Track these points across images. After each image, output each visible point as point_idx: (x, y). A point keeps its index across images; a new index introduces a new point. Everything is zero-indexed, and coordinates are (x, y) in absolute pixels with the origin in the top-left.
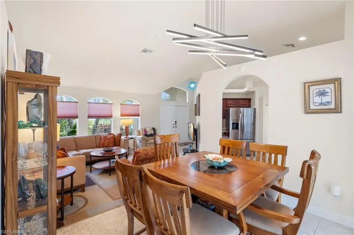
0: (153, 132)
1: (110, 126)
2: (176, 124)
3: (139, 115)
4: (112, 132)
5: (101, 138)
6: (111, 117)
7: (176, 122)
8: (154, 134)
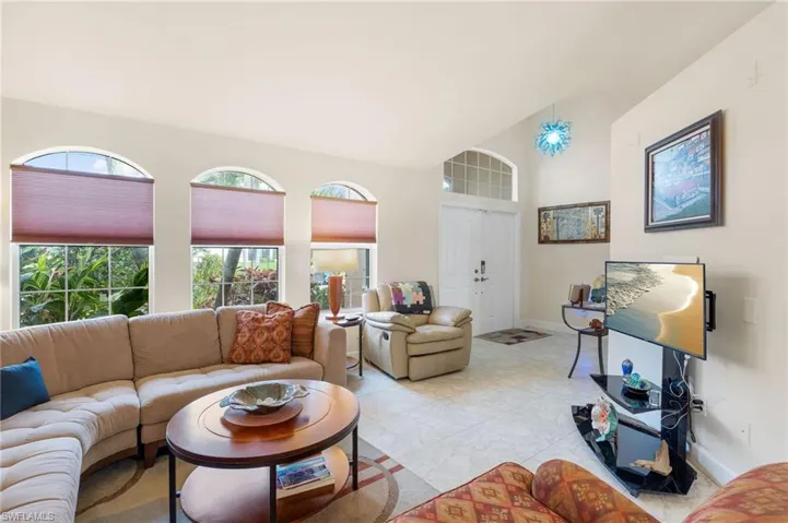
0: (421, 298)
1: (275, 276)
2: (483, 273)
3: (372, 239)
4: (282, 300)
5: (239, 322)
6: (280, 241)
7: (483, 263)
8: (425, 307)
